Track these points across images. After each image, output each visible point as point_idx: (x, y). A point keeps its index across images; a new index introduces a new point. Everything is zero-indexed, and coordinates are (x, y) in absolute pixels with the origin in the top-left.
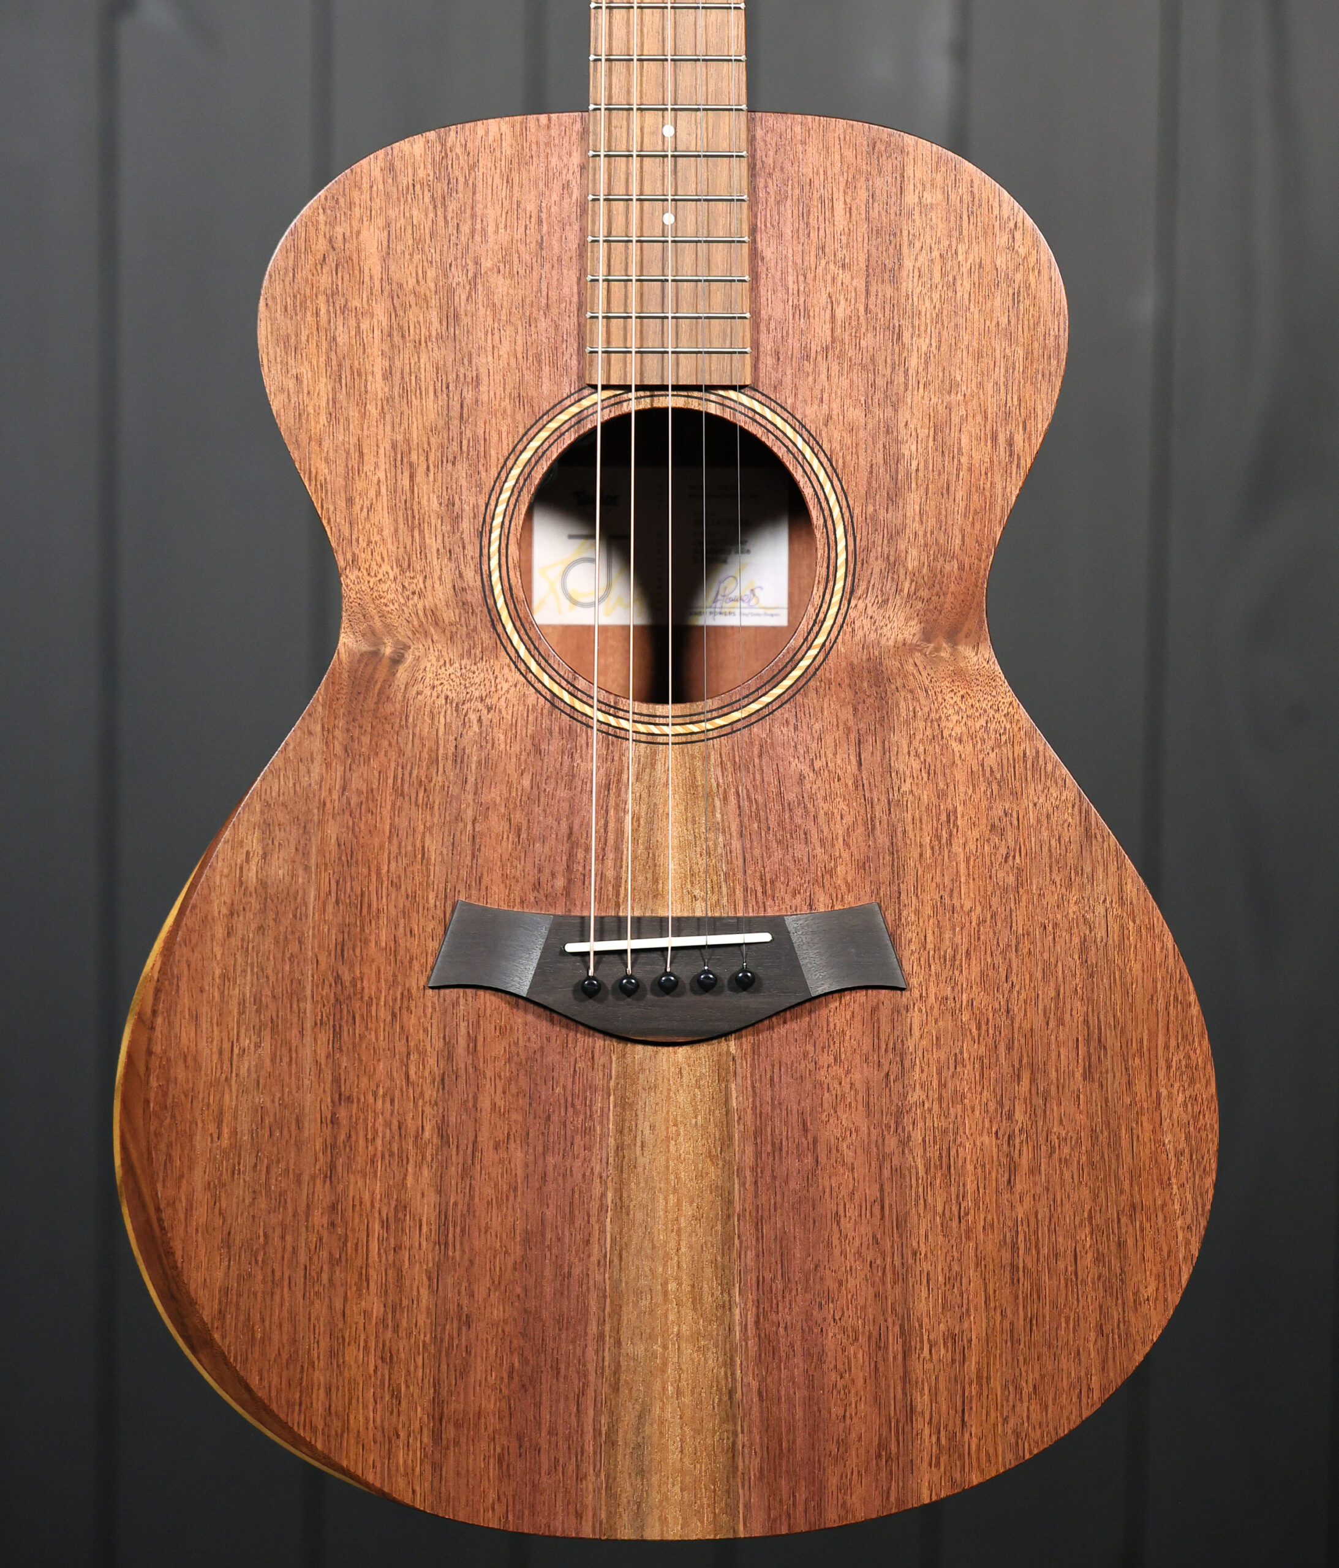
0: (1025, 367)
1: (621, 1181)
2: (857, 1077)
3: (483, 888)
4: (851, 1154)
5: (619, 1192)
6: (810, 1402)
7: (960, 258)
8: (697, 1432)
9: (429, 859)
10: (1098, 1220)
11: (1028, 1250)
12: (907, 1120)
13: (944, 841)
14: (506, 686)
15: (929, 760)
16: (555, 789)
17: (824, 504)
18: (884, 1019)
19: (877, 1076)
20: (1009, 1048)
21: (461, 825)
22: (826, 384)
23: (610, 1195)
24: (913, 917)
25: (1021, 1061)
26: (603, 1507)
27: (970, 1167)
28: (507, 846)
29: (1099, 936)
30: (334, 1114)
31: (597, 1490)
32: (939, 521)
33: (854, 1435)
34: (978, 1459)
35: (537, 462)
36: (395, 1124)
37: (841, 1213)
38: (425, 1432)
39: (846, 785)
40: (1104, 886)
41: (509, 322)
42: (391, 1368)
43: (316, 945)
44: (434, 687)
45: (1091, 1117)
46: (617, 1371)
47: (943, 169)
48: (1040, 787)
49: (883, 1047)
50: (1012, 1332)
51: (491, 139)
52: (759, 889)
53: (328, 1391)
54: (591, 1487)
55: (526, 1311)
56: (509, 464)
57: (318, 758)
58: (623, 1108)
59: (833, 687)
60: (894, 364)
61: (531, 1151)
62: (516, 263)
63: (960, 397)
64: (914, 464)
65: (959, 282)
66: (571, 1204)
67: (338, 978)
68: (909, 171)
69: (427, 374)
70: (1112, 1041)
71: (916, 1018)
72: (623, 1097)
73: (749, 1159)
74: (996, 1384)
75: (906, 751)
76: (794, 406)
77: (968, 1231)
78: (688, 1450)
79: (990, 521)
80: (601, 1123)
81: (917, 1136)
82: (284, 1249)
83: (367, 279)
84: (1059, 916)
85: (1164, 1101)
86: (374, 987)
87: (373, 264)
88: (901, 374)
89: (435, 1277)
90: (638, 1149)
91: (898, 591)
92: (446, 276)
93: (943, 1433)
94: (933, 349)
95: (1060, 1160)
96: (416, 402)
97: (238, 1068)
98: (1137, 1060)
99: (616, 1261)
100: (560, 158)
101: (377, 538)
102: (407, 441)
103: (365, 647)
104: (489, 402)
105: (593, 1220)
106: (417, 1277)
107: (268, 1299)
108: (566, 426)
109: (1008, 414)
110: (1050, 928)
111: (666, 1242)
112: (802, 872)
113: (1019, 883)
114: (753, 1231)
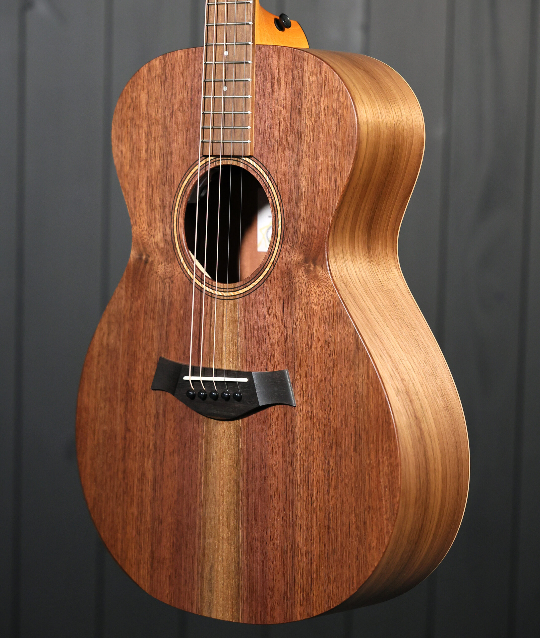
0: (341, 150)
1: (206, 473)
2: (279, 441)
3: (169, 352)
4: (277, 472)
5: (206, 477)
6: (263, 571)
7: (322, 103)
8: (228, 577)
10: (357, 512)
11: (333, 521)
12: (295, 461)
13: (310, 346)
14: (177, 273)
15: (305, 312)
17: (275, 205)
18: (288, 418)
19: (286, 441)
20: (329, 435)
21: (163, 327)
22: (277, 156)
23: (203, 478)
24: (299, 377)
25: (333, 440)
26: (199, 602)
27: (315, 483)
28: (176, 336)
29: (360, 391)
30: (125, 436)
31: (198, 595)
32: (311, 213)
33: (276, 588)
34: (316, 605)
36: (142, 442)
37: (273, 496)
38: (149, 563)
39: (279, 320)
41: (182, 130)
42: (139, 537)
43: (122, 370)
44: (157, 273)
45: (355, 467)
46: (204, 549)
47: (317, 67)
48: (342, 326)
49: (288, 429)
50: (328, 554)
51: (178, 58)
52: (250, 361)
53: (122, 543)
54: (196, 593)
55: (178, 520)
56: (180, 186)
57: (124, 298)
58: (207, 444)
59: (276, 280)
60: (299, 148)
61: (180, 457)
62: (184, 107)
63: (320, 162)
64: (304, 189)
65: (320, 114)
66: (192, 480)
67: (127, 383)
68: (306, 68)
69: (158, 150)
70: (364, 436)
71: (299, 418)
72: (207, 440)
73: (245, 470)
74: (322, 575)
75: (298, 308)
76: (266, 165)
77: (314, 509)
78: (225, 584)
79: (328, 214)
80: (201, 449)
81: (298, 468)
82: (111, 486)
83: (142, 114)
84: (347, 381)
85: (381, 464)
86: (137, 388)
87: (143, 108)
88: (301, 152)
89: (152, 503)
90: (211, 461)
91: (298, 241)
92: (164, 112)
93: (304, 592)
94: (311, 141)
95: (345, 484)
96: (154, 161)
97: (100, 415)
98: (372, 445)
99: (204, 506)
100: (198, 65)
101: (142, 214)
102: (151, 176)
103: (138, 256)
104: (175, 161)
105: (198, 487)
106: (147, 502)
107: (106, 505)
108: (197, 171)
109: (335, 169)
110: (344, 386)
111: (219, 500)
112: (264, 356)
113: (334, 367)
114: (246, 499)
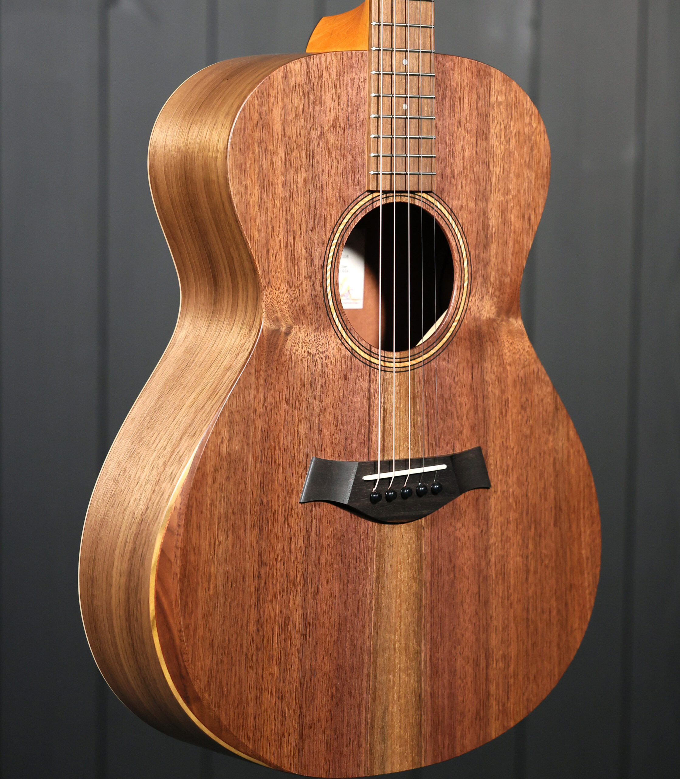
0: (535, 182)
1: (378, 595)
2: (471, 533)
3: (323, 450)
4: (468, 571)
5: (377, 599)
6: (450, 695)
7: (512, 128)
8: (406, 716)
9: (300, 436)
10: (558, 593)
11: (533, 611)
12: (489, 552)
13: (504, 414)
14: (333, 345)
15: (498, 375)
16: (353, 398)
17: (460, 250)
18: (481, 504)
19: (478, 531)
20: (527, 514)
21: (314, 418)
22: (461, 190)
23: (373, 602)
24: (492, 453)
25: (531, 520)
26: (369, 760)
27: (512, 573)
28: (333, 427)
29: (560, 457)
30: (259, 572)
31: (366, 752)
32: (503, 257)
33: (467, 710)
34: (513, 714)
35: (346, 230)
36: (285, 575)
37: (464, 600)
38: (296, 732)
39: (468, 389)
40: (562, 433)
41: (335, 158)
42: (282, 701)
43: (252, 485)
44: (303, 347)
45: (556, 544)
46: (375, 691)
47: (505, 85)
48: (539, 387)
49: (481, 517)
50: (527, 651)
51: (328, 63)
52: (434, 443)
53: (255, 718)
54: (364, 750)
55: (338, 665)
56: (335, 231)
57: (254, 386)
58: (380, 557)
59: (463, 340)
60: (486, 180)
61: (342, 583)
62: (338, 127)
63: (511, 197)
64: (494, 229)
65: (511, 140)
66: (358, 608)
67: (261, 501)
68: (493, 86)
69: (301, 184)
70: (564, 507)
71: (493, 502)
72: (380, 552)
73: (429, 579)
74: (520, 677)
75: (490, 371)
76: (449, 202)
77: (511, 604)
78: (403, 726)
79: (522, 258)
80: (371, 566)
81: (493, 560)
82: (237, 645)
83: (275, 135)
84: (546, 448)
85: (582, 534)
86: (277, 505)
87: (278, 127)
88: (489, 185)
89: (301, 651)
90: (385, 577)
91: (488, 292)
92: (309, 134)
93: (500, 703)
94: (501, 173)
95: (545, 566)
96: (296, 199)
97: (217, 552)
98: (573, 515)
99: (375, 635)
101: (279, 270)
102: (292, 219)
103: (274, 327)
104: (327, 199)
105: (367, 615)
106: (294, 653)
107: (230, 673)
108: (358, 212)
109: (529, 205)
110: (542, 454)
111: (395, 623)
113: (532, 433)
114: (430, 614)
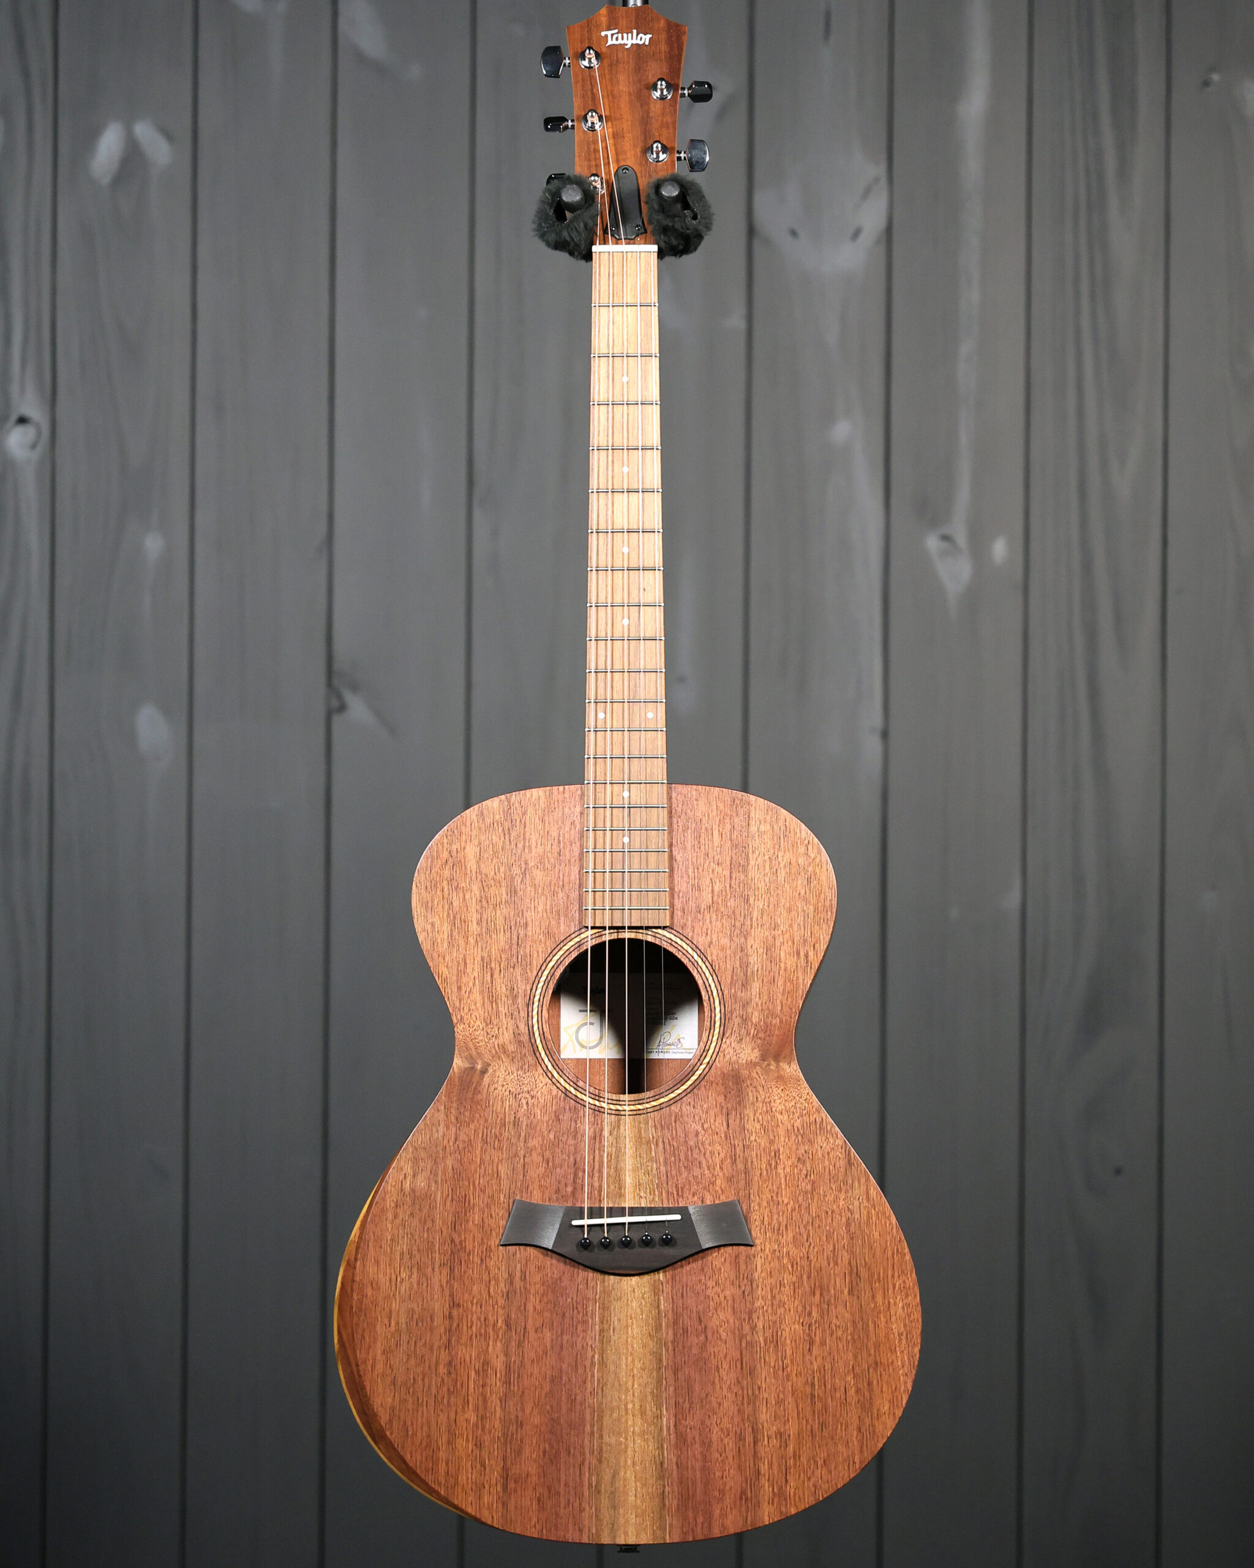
0: (814, 916)
1: (602, 1349)
2: (727, 1293)
3: (529, 1192)
4: (725, 1334)
5: (602, 1355)
6: (704, 1469)
7: (780, 859)
8: (644, 1485)
9: (501, 1177)
10: (857, 1370)
11: (820, 1386)
12: (754, 1316)
13: (773, 1166)
14: (541, 1085)
15: (765, 1123)
16: (567, 1140)
17: (709, 989)
18: (742, 1262)
19: (739, 1292)
20: (809, 1277)
21: (518, 1159)
22: (709, 925)
23: (596, 1356)
24: (757, 1207)
25: (815, 1285)
26: (594, 1526)
27: (788, 1342)
28: (542, 1170)
29: (856, 1217)
30: (450, 1313)
31: (590, 1517)
32: (769, 997)
33: (727, 1487)
34: (795, 1500)
35: (557, 967)
36: (483, 1318)
37: (720, 1366)
38: (499, 1484)
39: (721, 1137)
40: (858, 1191)
41: (543, 894)
42: (480, 1451)
43: (441, 1223)
44: (503, 1086)
45: (852, 1314)
46: (601, 1452)
47: (770, 813)
48: (824, 1138)
49: (742, 1276)
50: (812, 1430)
51: (534, 799)
52: (675, 1193)
53: (447, 1464)
54: (587, 1515)
55: (552, 1419)
56: (543, 968)
57: (442, 1124)
58: (604, 1310)
59: (714, 1085)
60: (745, 915)
61: (555, 1332)
62: (546, 863)
63: (780, 932)
64: (756, 967)
65: (779, 872)
66: (576, 1362)
67: (452, 1241)
68: (752, 815)
69: (500, 922)
70: (864, 1273)
71: (759, 1261)
72: (603, 1304)
73: (671, 1337)
74: (804, 1459)
75: (752, 1119)
76: (692, 937)
77: (788, 1376)
78: (639, 1495)
79: (796, 997)
80: (592, 1317)
81: (760, 1325)
82: (424, 1386)
83: (469, 872)
84: (835, 1207)
85: (892, 1306)
86: (471, 1246)
87: (472, 864)
88: (749, 920)
89: (504, 1400)
90: (611, 1332)
91: (748, 1034)
92: (510, 871)
93: (775, 1486)
94: (766, 907)
95: (837, 1338)
96: (494, 936)
97: (400, 1289)
98: (877, 1284)
99: (600, 1392)
100: (570, 809)
101: (474, 1007)
102: (490, 956)
103: (467, 1065)
104: (533, 936)
105: (588, 1370)
106: (494, 1401)
107: (415, 1414)
108: (573, 948)
109: (805, 941)
110: (830, 1213)
111: (627, 1382)
112: (698, 1183)
113: (813, 1189)
114: (673, 1376)
